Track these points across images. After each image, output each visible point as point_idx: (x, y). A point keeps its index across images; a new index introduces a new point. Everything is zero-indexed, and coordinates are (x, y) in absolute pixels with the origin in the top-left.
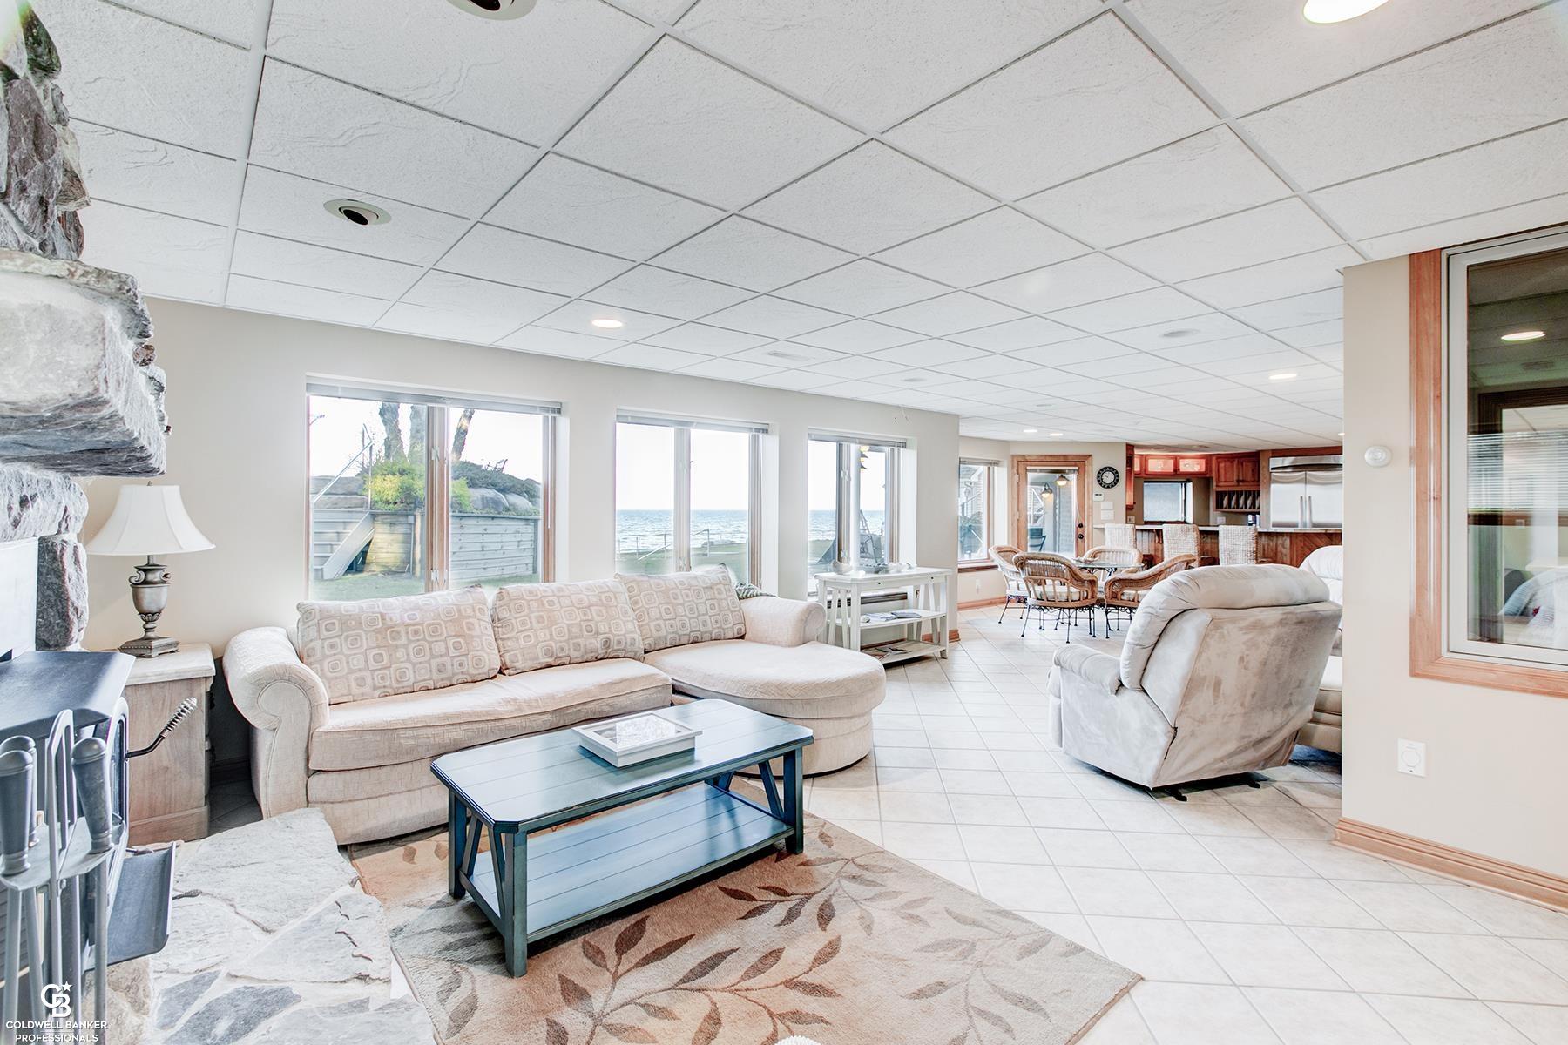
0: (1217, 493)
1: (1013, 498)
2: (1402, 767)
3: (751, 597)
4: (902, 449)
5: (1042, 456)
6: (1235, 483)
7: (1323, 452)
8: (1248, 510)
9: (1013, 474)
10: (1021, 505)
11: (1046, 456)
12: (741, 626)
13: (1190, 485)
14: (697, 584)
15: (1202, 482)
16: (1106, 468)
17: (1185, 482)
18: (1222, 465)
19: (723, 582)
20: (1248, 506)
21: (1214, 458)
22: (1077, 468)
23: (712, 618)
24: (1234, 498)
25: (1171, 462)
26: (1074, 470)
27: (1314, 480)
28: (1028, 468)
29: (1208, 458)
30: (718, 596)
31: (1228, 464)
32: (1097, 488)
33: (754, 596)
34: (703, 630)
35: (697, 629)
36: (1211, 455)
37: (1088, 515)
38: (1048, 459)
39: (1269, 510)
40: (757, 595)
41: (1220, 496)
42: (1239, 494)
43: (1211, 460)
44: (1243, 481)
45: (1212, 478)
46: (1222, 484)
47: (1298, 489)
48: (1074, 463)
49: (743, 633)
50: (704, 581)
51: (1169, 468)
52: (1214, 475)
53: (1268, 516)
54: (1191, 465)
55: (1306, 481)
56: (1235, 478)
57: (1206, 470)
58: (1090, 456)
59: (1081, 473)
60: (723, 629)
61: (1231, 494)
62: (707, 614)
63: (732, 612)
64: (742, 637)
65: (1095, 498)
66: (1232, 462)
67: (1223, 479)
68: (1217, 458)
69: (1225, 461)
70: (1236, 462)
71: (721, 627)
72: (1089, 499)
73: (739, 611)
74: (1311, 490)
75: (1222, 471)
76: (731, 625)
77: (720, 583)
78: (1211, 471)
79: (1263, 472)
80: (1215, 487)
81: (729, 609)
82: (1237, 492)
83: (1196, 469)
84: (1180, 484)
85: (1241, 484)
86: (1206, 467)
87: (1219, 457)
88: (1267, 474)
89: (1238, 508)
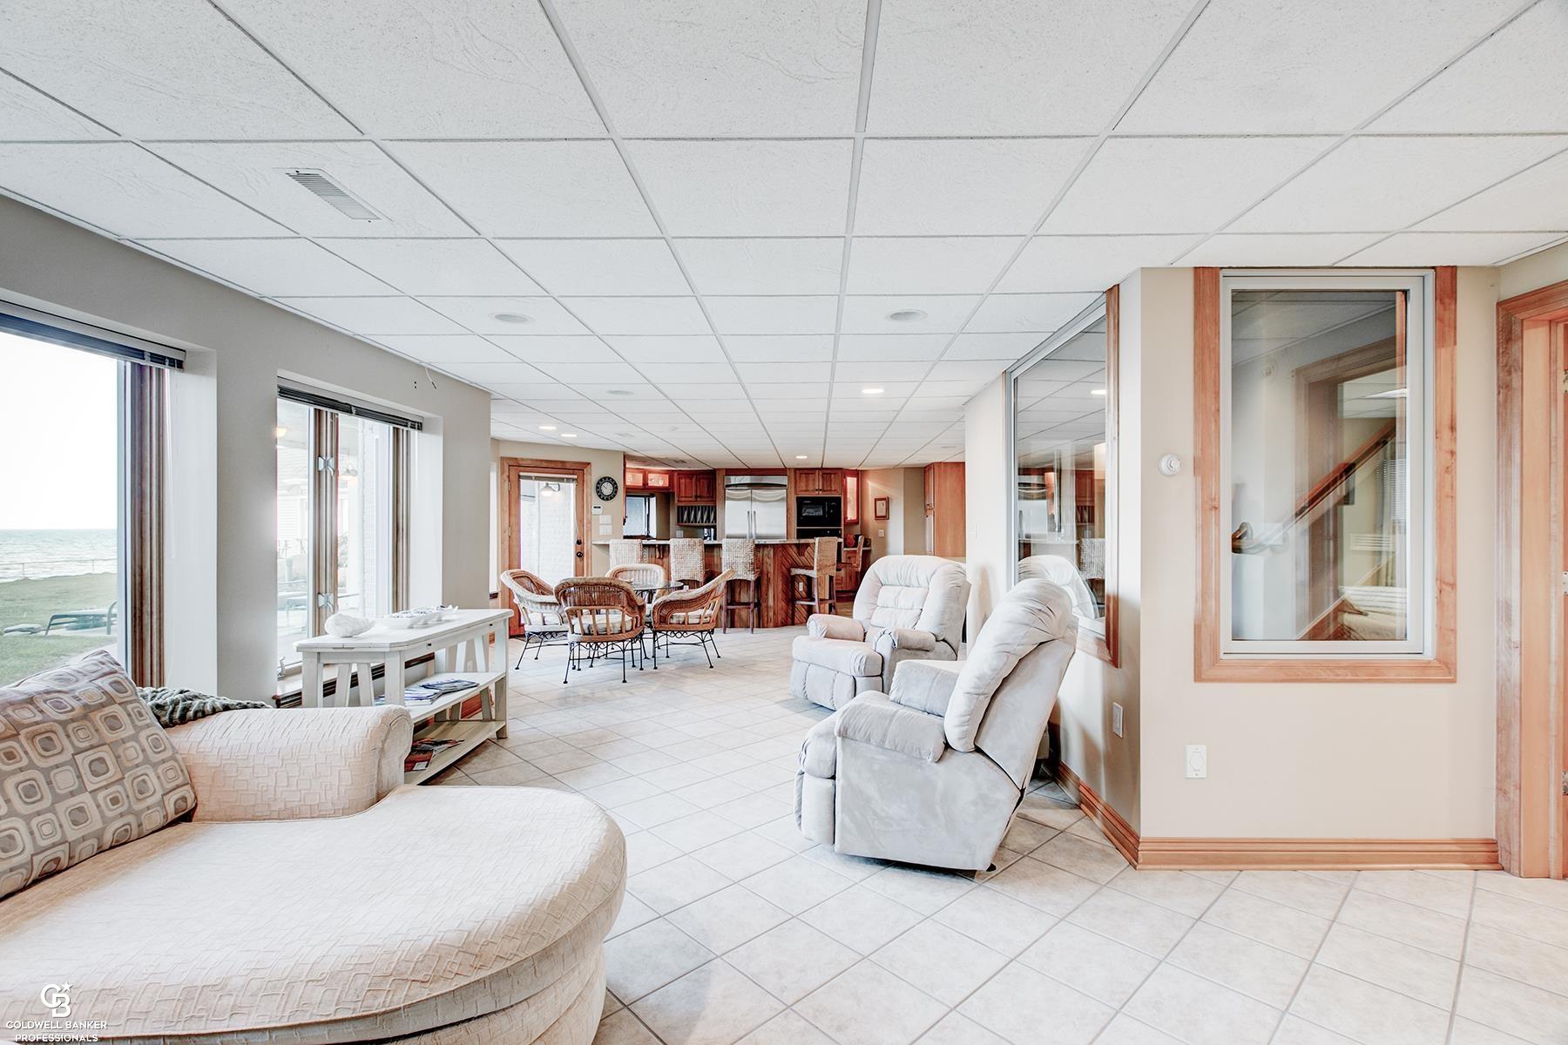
0: (678, 507)
1: (502, 510)
2: (1191, 774)
3: (195, 718)
4: (416, 432)
5: (537, 460)
6: (694, 499)
7: (761, 473)
8: (704, 524)
9: (502, 479)
10: (513, 519)
11: (542, 460)
12: (185, 791)
13: (653, 501)
14: (39, 717)
15: (664, 497)
16: (605, 478)
17: (649, 497)
18: (683, 481)
19: (118, 697)
20: (704, 520)
21: (676, 474)
22: (576, 477)
23: (101, 796)
24: (693, 513)
25: (640, 476)
26: (573, 480)
27: (757, 498)
28: (521, 474)
29: (671, 473)
30: (110, 736)
31: (688, 480)
32: (596, 501)
33: (204, 715)
34: (73, 834)
35: (57, 838)
36: (673, 471)
37: (587, 531)
38: (545, 465)
39: (723, 523)
40: (214, 711)
41: (681, 510)
42: (696, 509)
43: (673, 476)
44: (700, 497)
45: (673, 493)
46: (683, 499)
47: (746, 505)
48: (573, 471)
49: (190, 805)
50: (58, 706)
51: (640, 483)
52: (676, 490)
53: (723, 530)
54: (658, 481)
55: (751, 499)
56: (694, 494)
57: (670, 485)
58: (589, 464)
59: (580, 483)
60: (137, 814)
61: (690, 509)
62: (82, 788)
63: (155, 766)
64: (187, 817)
65: (595, 511)
66: (691, 479)
67: (683, 494)
68: (678, 474)
69: (685, 478)
70: (694, 479)
71: (130, 811)
72: (587, 512)
73: (173, 758)
74: (756, 507)
75: (683, 487)
76: (158, 796)
77: (111, 701)
78: (673, 488)
79: (719, 488)
80: (676, 502)
81: (147, 761)
82: (695, 507)
83: (661, 484)
84: (643, 499)
85: (699, 499)
86: (669, 482)
87: (680, 473)
88: (722, 491)
89: (696, 522)
